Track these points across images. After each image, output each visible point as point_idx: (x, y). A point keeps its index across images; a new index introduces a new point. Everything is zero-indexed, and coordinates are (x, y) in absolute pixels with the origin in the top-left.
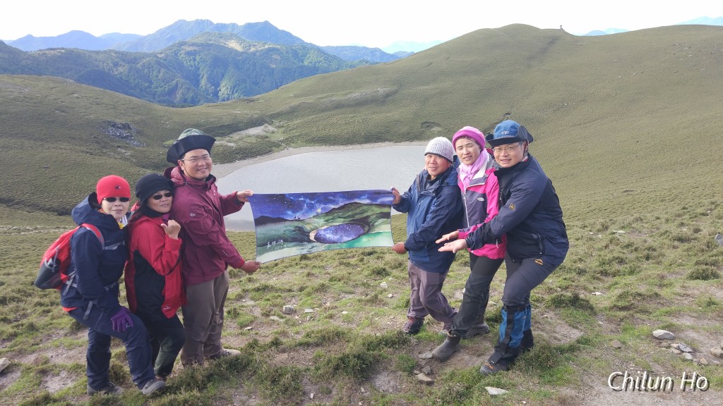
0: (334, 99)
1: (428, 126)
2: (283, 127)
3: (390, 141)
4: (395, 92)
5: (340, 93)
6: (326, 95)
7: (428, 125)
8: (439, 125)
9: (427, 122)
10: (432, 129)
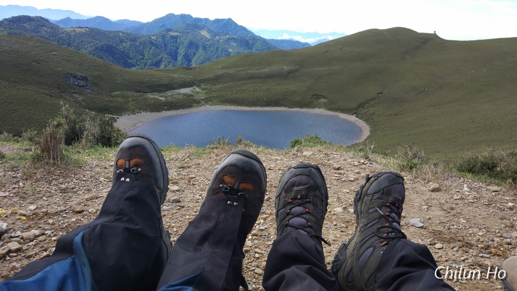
0: (249, 72)
1: (317, 98)
2: (206, 89)
3: (285, 106)
4: (296, 71)
5: (256, 68)
6: (245, 68)
7: (317, 96)
8: (325, 98)
9: (317, 95)
10: (320, 100)
